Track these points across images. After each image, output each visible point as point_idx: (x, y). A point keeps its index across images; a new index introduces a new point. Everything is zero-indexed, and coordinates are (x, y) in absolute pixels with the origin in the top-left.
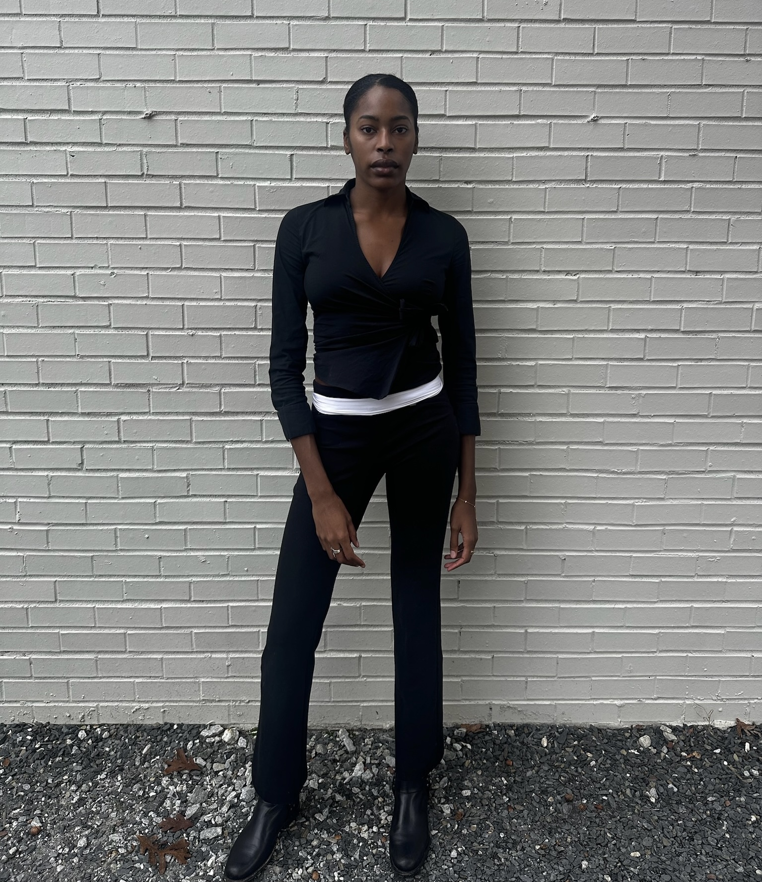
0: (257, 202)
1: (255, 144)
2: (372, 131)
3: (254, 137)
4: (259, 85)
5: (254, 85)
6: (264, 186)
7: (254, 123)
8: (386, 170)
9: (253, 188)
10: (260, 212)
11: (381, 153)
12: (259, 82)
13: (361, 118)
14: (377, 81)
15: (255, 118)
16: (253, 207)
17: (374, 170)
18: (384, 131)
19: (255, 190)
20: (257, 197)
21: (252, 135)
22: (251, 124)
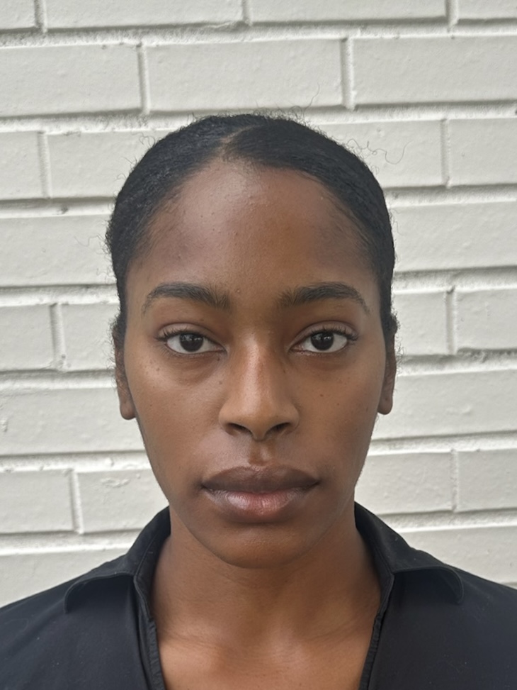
0: (80, 512)
1: (65, 367)
2: (206, 347)
3: (63, 349)
4: (65, 210)
5: (52, 213)
6: (95, 474)
7: (59, 312)
8: (268, 505)
9: (66, 480)
10: (88, 539)
11: (246, 439)
12: (65, 203)
13: (158, 292)
14: (226, 140)
15: (62, 299)
16: (68, 527)
17: (213, 500)
18: (254, 350)
19: (71, 484)
20: (78, 502)
21: (55, 342)
22: (52, 315)
